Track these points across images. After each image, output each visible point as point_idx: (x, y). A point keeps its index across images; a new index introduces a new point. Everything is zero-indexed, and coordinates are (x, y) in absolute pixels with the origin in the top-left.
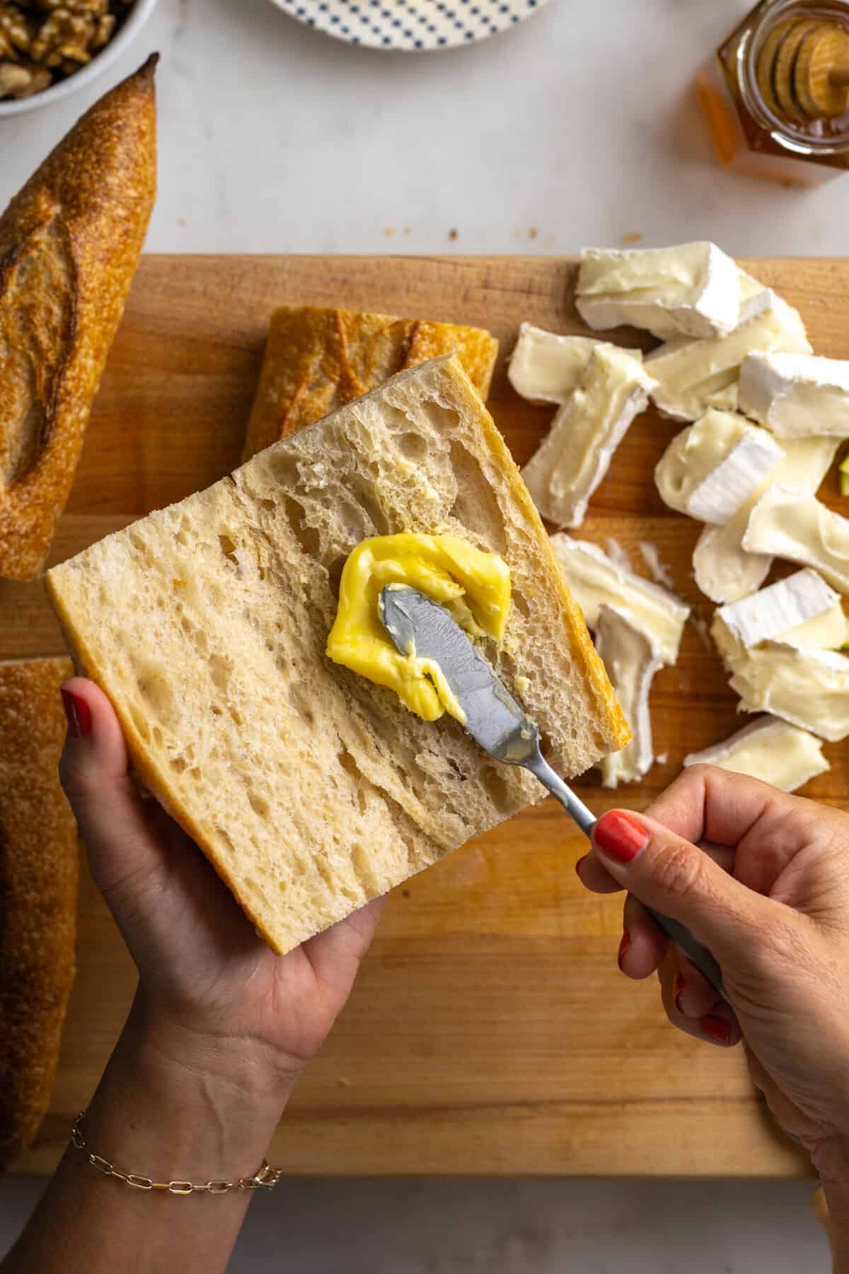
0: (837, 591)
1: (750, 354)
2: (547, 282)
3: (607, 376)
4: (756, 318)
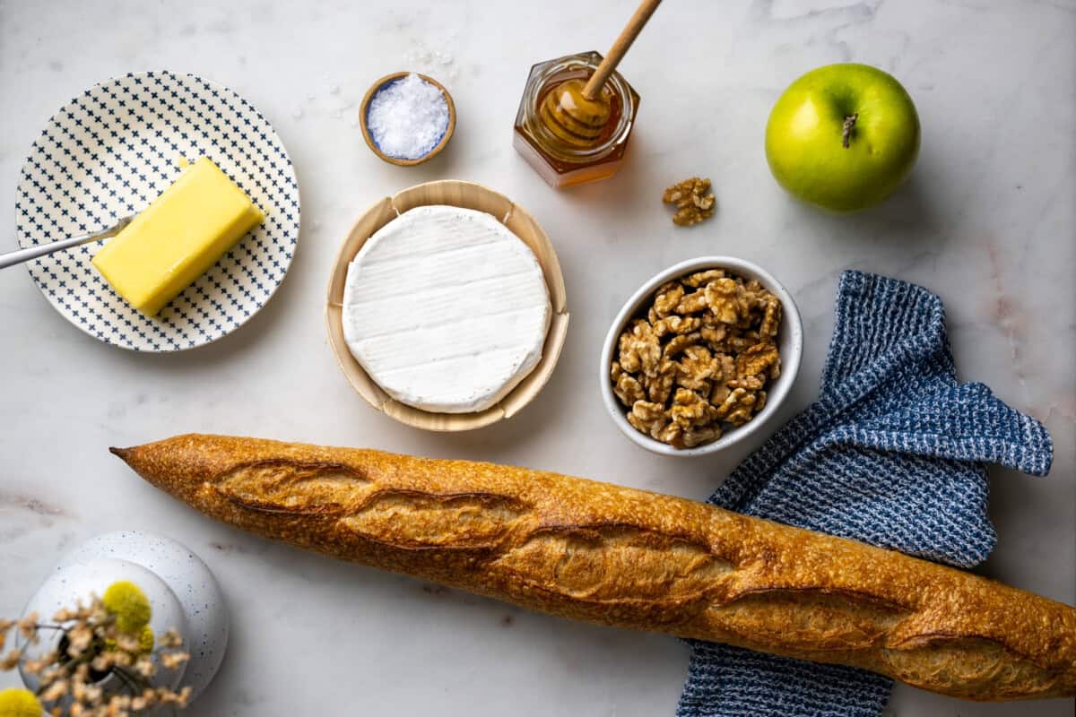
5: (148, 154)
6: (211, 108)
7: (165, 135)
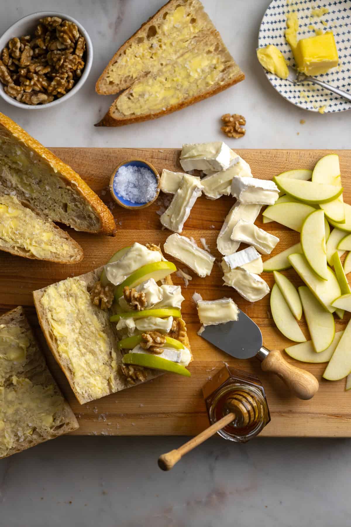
0: (260, 253)
1: (235, 176)
2: (171, 156)
3: (187, 184)
4: (235, 165)
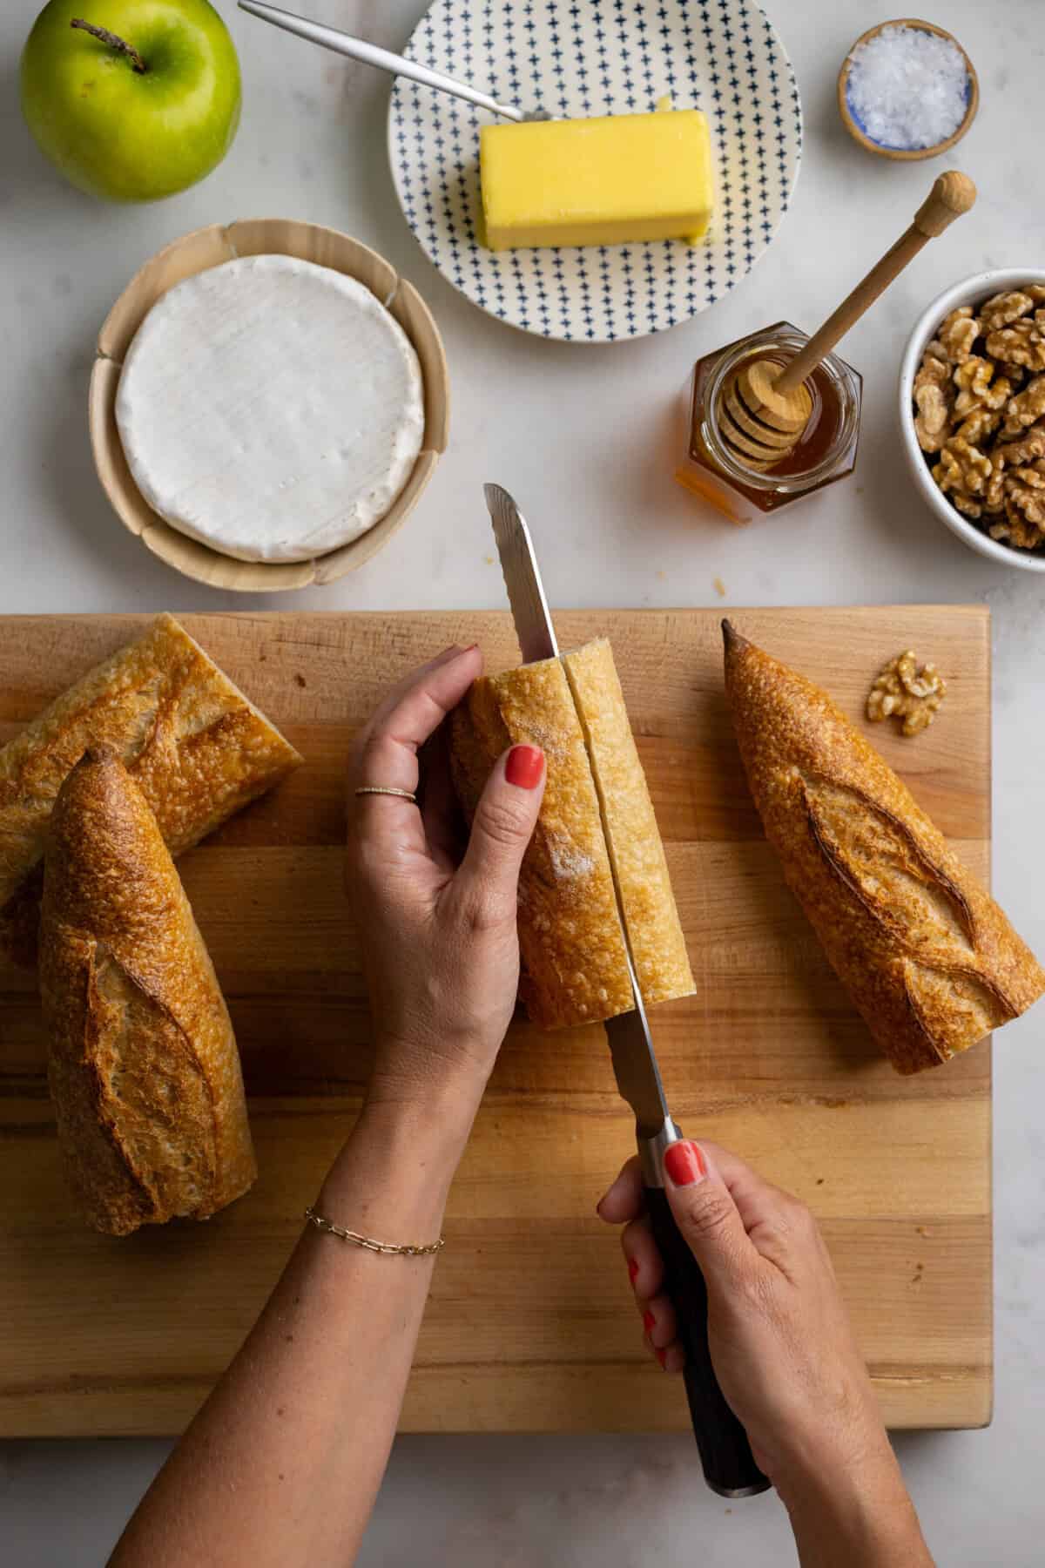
5: (634, 61)
6: (752, 71)
7: (672, 56)
